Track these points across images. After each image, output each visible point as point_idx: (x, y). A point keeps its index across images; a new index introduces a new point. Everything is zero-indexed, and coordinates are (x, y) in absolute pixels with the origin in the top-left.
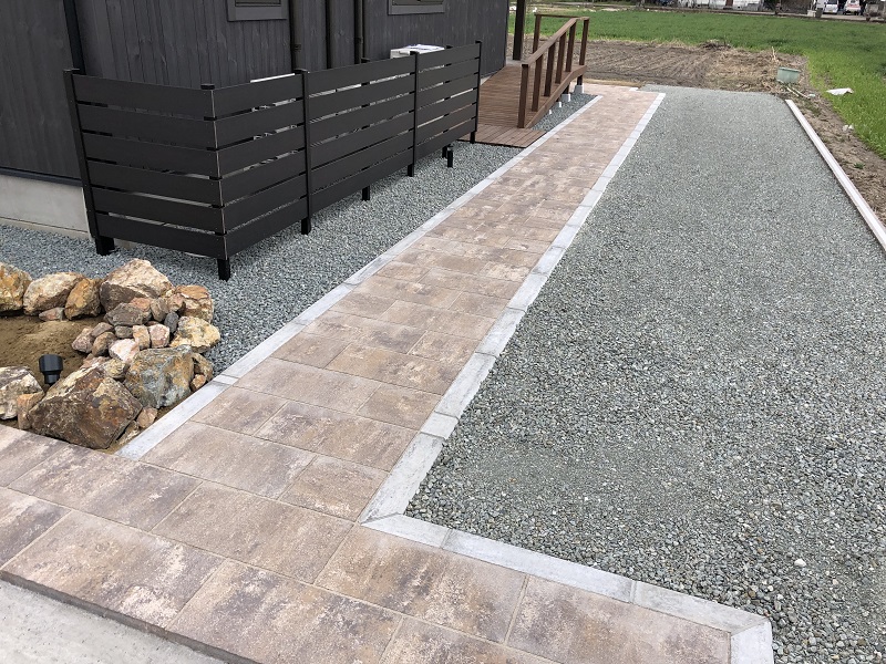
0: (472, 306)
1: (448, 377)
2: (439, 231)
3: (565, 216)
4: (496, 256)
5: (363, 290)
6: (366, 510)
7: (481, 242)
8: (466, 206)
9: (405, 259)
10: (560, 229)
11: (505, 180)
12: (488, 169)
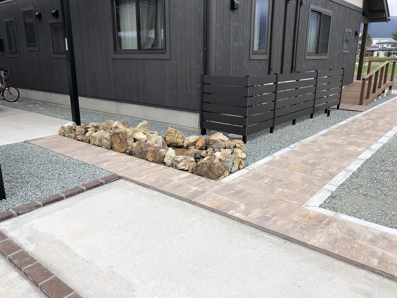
0: (341, 157)
1: (332, 175)
2: (326, 135)
3: (383, 133)
4: (351, 144)
5: (296, 149)
6: (304, 204)
7: (344, 139)
8: (337, 128)
9: (312, 142)
10: (381, 137)
11: (354, 121)
12: (346, 118)
